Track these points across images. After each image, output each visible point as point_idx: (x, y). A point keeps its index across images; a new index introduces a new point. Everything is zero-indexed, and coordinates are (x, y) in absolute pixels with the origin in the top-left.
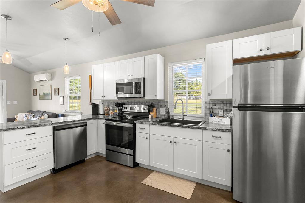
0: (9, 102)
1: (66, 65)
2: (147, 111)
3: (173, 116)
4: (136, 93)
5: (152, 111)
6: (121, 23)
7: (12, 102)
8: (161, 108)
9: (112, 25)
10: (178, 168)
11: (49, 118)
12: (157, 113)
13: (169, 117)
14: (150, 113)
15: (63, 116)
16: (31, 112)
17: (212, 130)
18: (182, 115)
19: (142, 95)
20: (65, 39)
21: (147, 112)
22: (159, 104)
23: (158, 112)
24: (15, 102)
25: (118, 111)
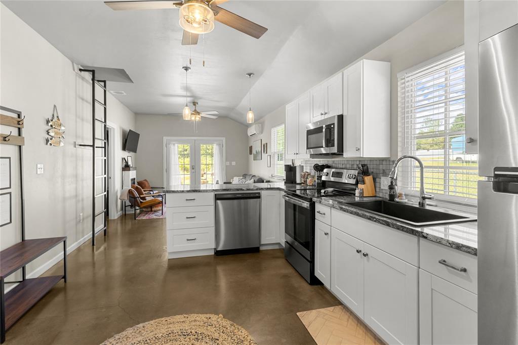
0: (228, 163)
1: (250, 110)
2: (353, 181)
3: (400, 195)
4: (327, 146)
5: (364, 183)
6: (267, 29)
7: (231, 164)
8: (383, 176)
9: (258, 38)
10: (372, 318)
11: (254, 183)
12: (375, 187)
13: (392, 197)
14: (359, 185)
15: (268, 182)
16: (245, 176)
17: (440, 243)
18: (419, 194)
19: (335, 150)
20: (250, 75)
21: (354, 183)
22: (381, 167)
23: (377, 185)
24: (234, 163)
25: (317, 179)
